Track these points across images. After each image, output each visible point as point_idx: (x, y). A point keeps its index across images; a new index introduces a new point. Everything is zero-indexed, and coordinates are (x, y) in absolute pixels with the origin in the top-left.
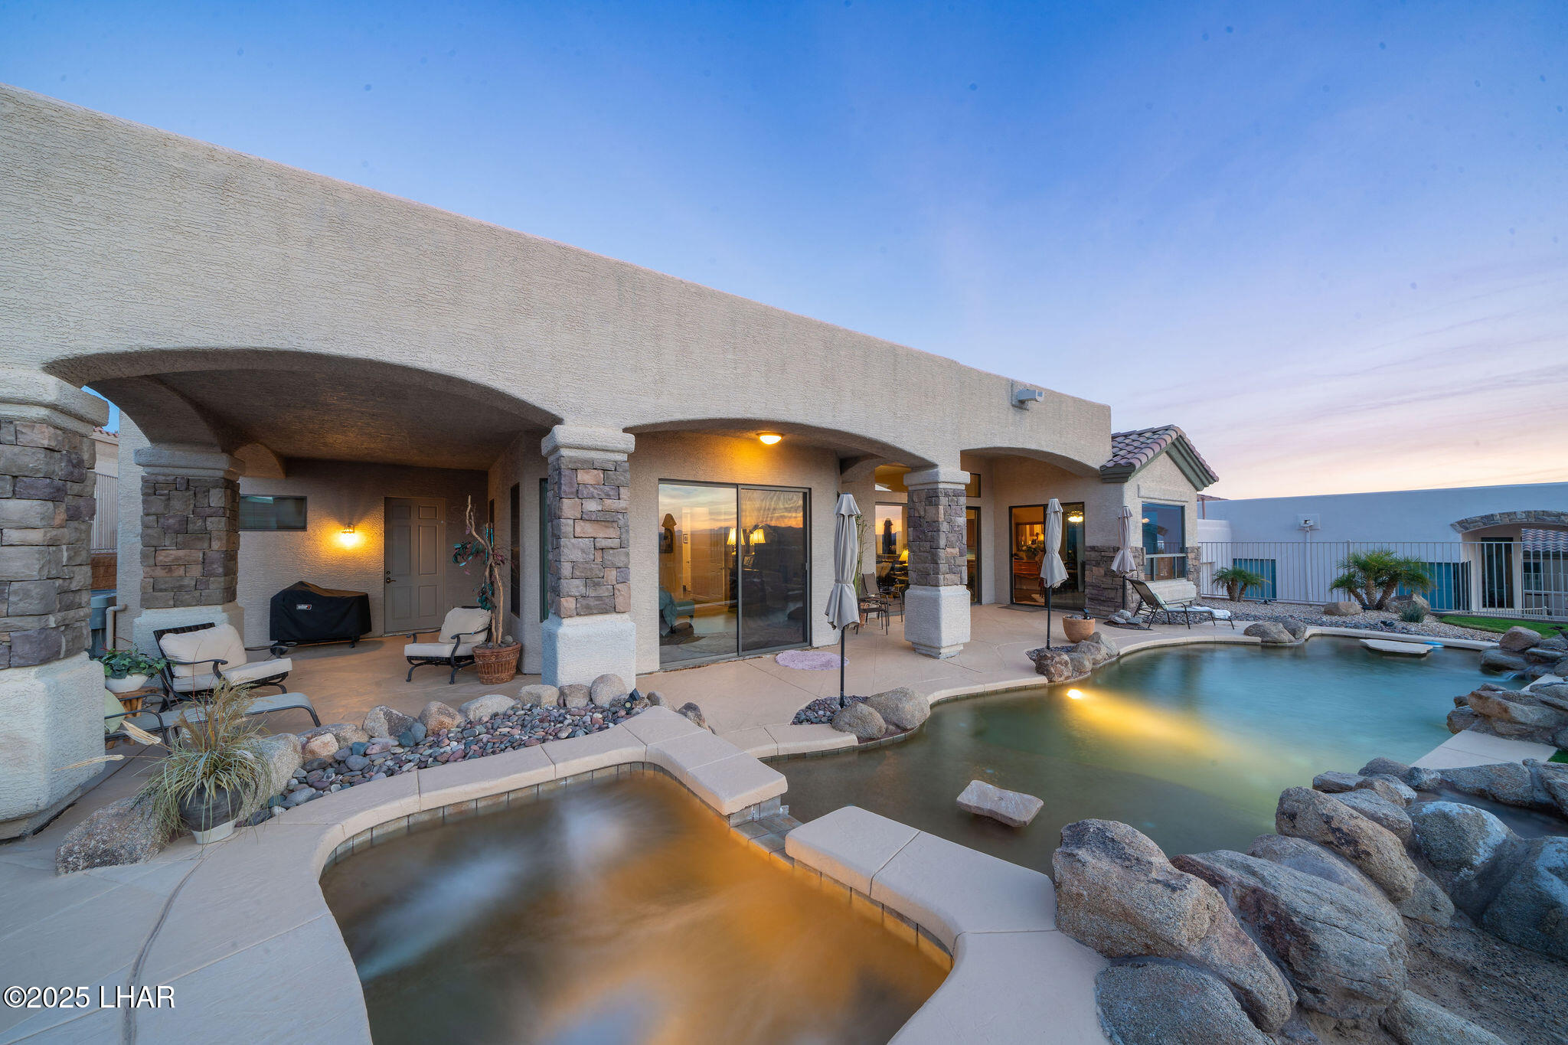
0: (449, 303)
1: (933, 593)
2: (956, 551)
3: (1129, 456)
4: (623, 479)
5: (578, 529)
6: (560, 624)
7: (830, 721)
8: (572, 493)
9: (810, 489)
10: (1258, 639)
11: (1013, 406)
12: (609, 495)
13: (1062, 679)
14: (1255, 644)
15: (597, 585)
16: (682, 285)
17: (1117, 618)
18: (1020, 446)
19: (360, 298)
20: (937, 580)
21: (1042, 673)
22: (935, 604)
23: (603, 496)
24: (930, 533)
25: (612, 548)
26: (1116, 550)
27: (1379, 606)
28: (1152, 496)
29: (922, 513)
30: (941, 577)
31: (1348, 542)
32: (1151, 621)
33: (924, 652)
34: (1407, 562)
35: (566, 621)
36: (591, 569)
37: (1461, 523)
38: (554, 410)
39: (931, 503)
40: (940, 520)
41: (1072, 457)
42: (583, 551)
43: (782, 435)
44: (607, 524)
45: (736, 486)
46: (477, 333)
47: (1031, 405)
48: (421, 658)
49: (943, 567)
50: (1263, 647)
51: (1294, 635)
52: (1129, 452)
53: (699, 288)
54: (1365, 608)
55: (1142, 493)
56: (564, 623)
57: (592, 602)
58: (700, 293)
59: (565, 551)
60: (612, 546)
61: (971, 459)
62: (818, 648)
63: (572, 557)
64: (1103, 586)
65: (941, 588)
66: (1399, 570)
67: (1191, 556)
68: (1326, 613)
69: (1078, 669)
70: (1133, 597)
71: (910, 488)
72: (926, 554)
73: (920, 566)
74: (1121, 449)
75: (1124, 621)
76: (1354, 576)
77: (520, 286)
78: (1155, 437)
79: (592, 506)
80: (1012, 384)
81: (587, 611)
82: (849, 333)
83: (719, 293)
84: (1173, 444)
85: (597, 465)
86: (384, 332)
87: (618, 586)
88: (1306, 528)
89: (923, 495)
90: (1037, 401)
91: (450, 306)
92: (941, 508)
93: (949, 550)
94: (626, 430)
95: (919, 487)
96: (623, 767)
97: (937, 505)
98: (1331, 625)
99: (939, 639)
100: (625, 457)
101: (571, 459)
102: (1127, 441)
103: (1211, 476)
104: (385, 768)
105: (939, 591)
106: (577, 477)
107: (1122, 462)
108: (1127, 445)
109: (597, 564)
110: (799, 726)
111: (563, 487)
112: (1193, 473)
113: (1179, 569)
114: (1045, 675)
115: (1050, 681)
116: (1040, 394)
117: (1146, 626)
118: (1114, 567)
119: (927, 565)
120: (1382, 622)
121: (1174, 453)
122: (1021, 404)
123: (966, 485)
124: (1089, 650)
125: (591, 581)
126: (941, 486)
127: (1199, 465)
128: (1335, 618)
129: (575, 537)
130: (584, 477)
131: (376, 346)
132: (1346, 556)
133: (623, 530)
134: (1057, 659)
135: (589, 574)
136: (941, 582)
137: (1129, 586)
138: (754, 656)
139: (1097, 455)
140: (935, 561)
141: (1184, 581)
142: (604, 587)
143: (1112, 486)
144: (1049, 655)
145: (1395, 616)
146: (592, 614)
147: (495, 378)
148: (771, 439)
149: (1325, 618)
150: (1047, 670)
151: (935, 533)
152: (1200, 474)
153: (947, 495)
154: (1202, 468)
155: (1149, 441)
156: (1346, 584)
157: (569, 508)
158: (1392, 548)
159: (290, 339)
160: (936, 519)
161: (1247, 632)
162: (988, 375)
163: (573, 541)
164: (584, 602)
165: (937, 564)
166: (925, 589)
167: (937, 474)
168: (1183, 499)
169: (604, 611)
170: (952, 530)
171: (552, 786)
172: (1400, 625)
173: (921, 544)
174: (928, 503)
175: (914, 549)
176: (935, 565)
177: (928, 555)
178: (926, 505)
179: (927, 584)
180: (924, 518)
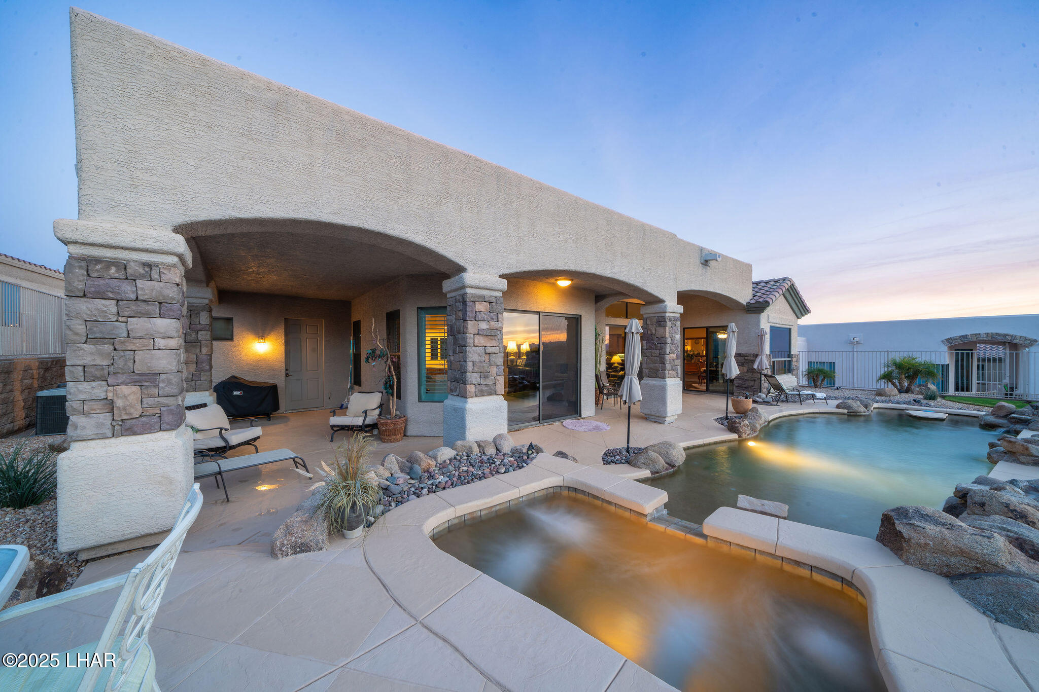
0: (404, 191)
1: (661, 383)
2: (675, 356)
3: (764, 296)
4: (500, 308)
5: (476, 341)
6: (466, 402)
7: (628, 462)
8: (472, 317)
9: (581, 316)
10: (845, 411)
11: (702, 263)
12: (493, 319)
13: (746, 435)
14: (843, 414)
15: (486, 377)
16: (532, 182)
17: (757, 399)
18: (705, 289)
19: (354, 186)
20: (665, 373)
21: (735, 432)
22: (663, 389)
23: (490, 319)
24: (659, 345)
25: (495, 353)
26: (757, 356)
27: (907, 391)
28: (775, 322)
29: (654, 332)
30: (667, 372)
31: (888, 352)
32: (777, 400)
33: (653, 420)
34: (925, 364)
35: (470, 400)
36: (483, 367)
37: (948, 340)
38: (462, 263)
39: (660, 326)
40: (667, 336)
41: (731, 297)
42: (479, 355)
43: (572, 280)
44: (492, 337)
45: (539, 313)
46: (420, 211)
47: (712, 263)
48: (338, 426)
49: (668, 366)
50: (848, 415)
51: (866, 408)
52: (763, 294)
53: (540, 184)
54: (900, 391)
55: (770, 320)
56: (469, 401)
57: (485, 388)
58: (542, 188)
59: (469, 355)
60: (495, 351)
61: (684, 297)
62: (584, 418)
63: (473, 359)
64: (746, 378)
65: (667, 379)
66: (921, 368)
67: (794, 359)
68: (877, 395)
69: (753, 429)
70: (765, 385)
71: (644, 316)
72: (656, 358)
73: (652, 366)
74: (757, 292)
75: (762, 401)
76: (891, 373)
77: (443, 180)
78: (778, 284)
79: (484, 326)
80: (701, 249)
81: (481, 393)
82: (620, 215)
83: (552, 187)
84: (788, 289)
85: (486, 299)
86: (368, 210)
87: (498, 378)
88: (853, 343)
89: (655, 320)
90: (717, 261)
91: (405, 193)
92: (667, 328)
93: (671, 355)
94: (501, 276)
95: (652, 315)
96: (550, 489)
97: (665, 327)
98: (883, 402)
99: (665, 411)
100: (500, 294)
101: (474, 296)
102: (759, 287)
103: (807, 310)
104: (412, 493)
105: (666, 381)
106: (475, 306)
107: (761, 300)
108: (760, 289)
109: (486, 363)
110: (608, 466)
111: (468, 313)
112: (796, 308)
113: (788, 368)
114: (736, 433)
115: (739, 437)
116: (719, 257)
117: (775, 403)
118: (755, 367)
119: (657, 364)
120: (913, 400)
121: (788, 295)
122: (706, 263)
123: (681, 314)
124: (755, 418)
125: (484, 375)
126: (667, 314)
127: (800, 301)
128: (884, 398)
129: (474, 346)
130: (480, 307)
131: (363, 218)
132: (886, 360)
133: (500, 342)
134: (742, 423)
135: (482, 370)
136: (667, 376)
137: (763, 378)
138: (549, 423)
139: (744, 296)
140: (663, 362)
141: (790, 375)
142: (490, 378)
143: (753, 315)
144: (737, 421)
145: (921, 397)
146: (483, 396)
147: (429, 241)
148: (564, 283)
149: (878, 398)
150: (738, 430)
151: (663, 345)
152: (801, 308)
153: (670, 320)
154: (802, 305)
155: (774, 287)
156: (887, 377)
157: (471, 326)
158: (915, 355)
159: (315, 213)
160: (664, 336)
161: (838, 407)
162: (689, 244)
163: (474, 348)
164: (480, 388)
165: (664, 364)
166: (656, 381)
167: (665, 307)
168: (791, 324)
169: (490, 394)
170: (673, 343)
171: (516, 502)
172: (925, 402)
173: (653, 351)
174: (658, 325)
175: (648, 354)
176: (662, 365)
177: (658, 358)
178: (656, 327)
179: (657, 376)
180: (654, 335)
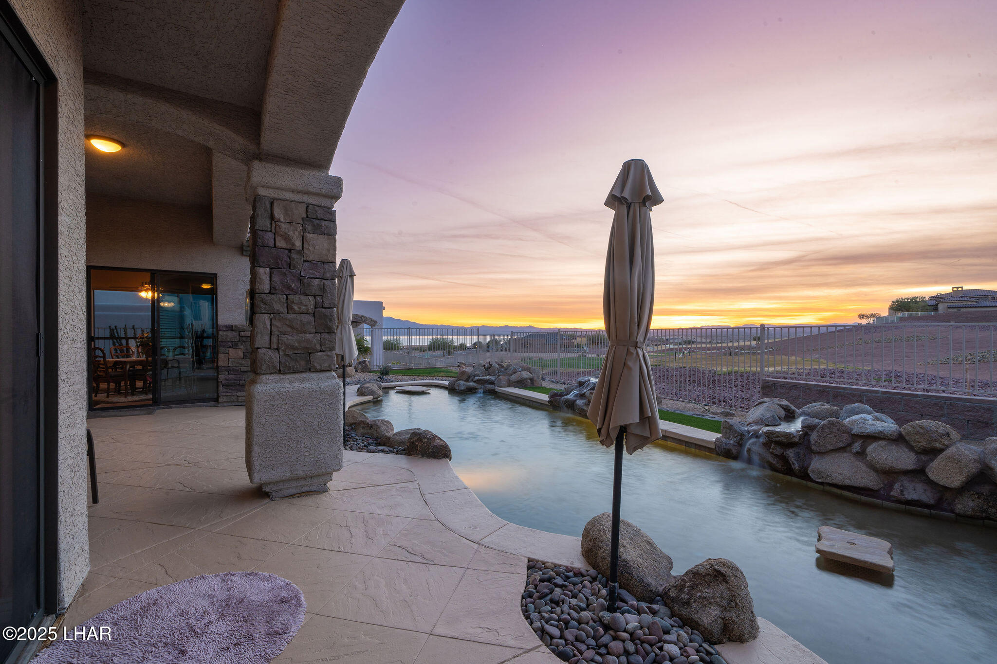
24: (316, 282)
29: (298, 244)
33: (293, 491)
72: (306, 318)
73: (291, 339)
89: (300, 212)
95: (289, 196)
120: (378, 378)
160: (330, 259)
166: (303, 380)
173: (296, 298)
174: (309, 227)
175: (277, 306)
176: (327, 336)
177: (311, 318)
178: (304, 230)
179: (310, 369)
180: (300, 252)
